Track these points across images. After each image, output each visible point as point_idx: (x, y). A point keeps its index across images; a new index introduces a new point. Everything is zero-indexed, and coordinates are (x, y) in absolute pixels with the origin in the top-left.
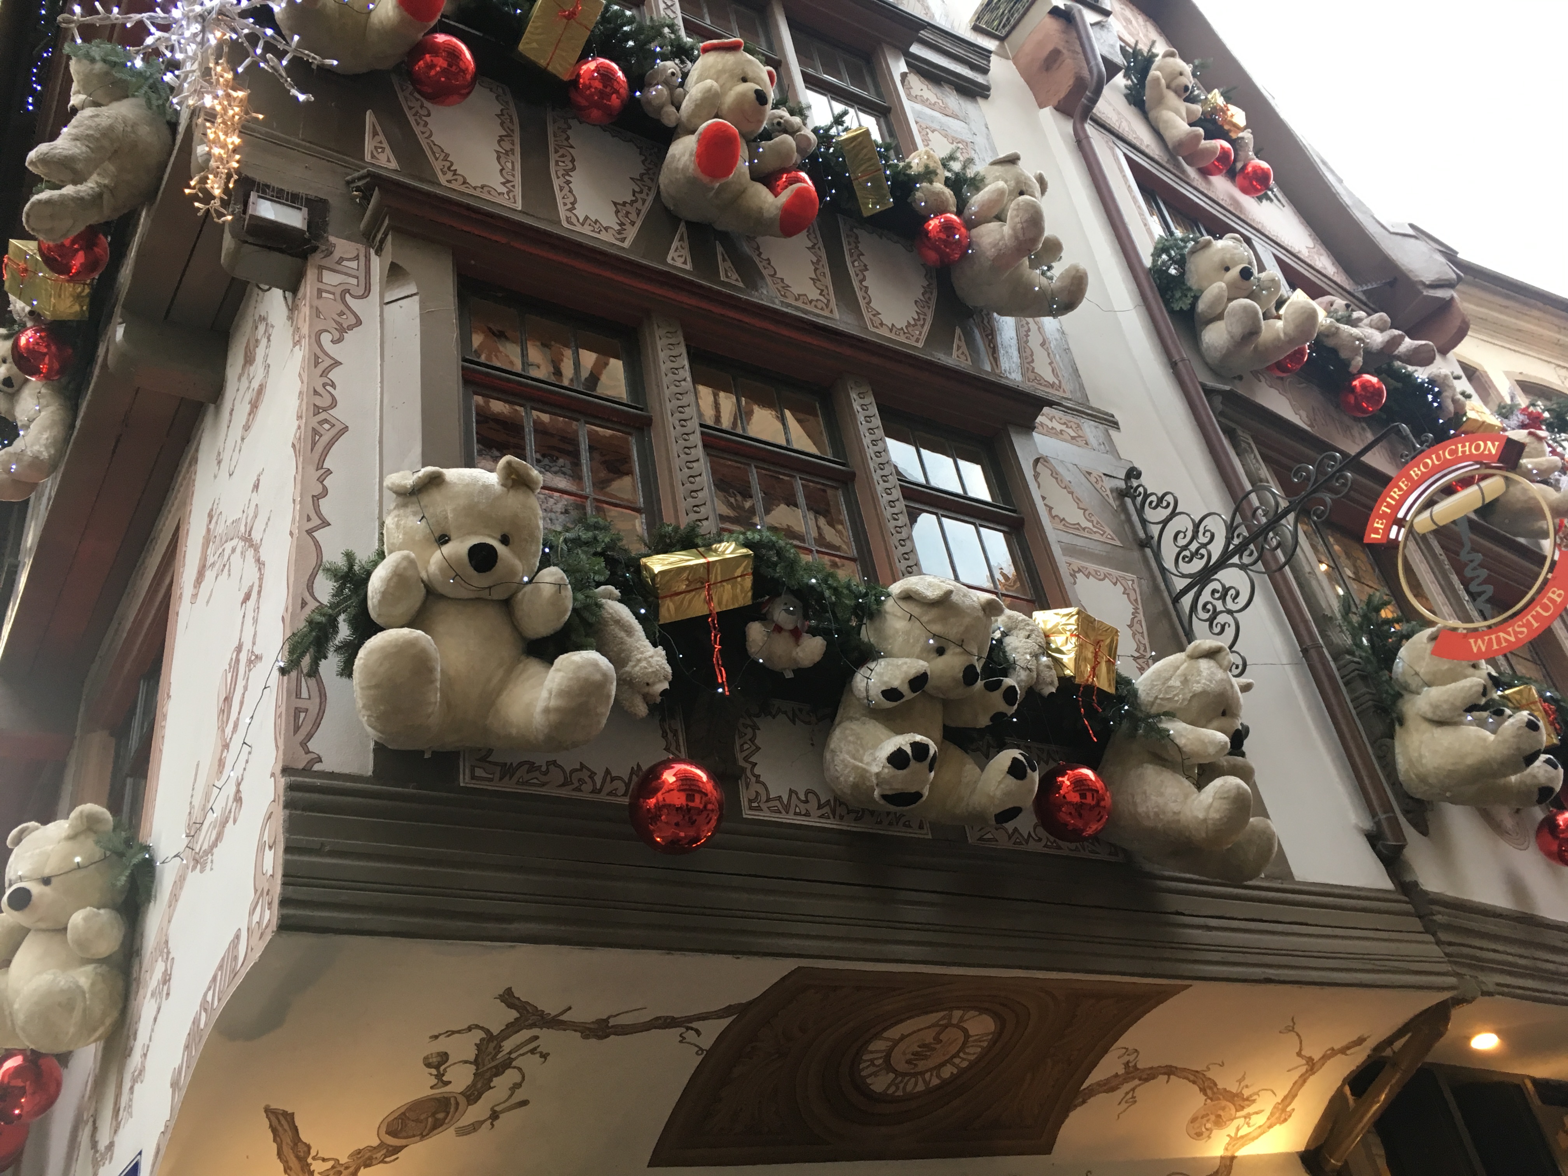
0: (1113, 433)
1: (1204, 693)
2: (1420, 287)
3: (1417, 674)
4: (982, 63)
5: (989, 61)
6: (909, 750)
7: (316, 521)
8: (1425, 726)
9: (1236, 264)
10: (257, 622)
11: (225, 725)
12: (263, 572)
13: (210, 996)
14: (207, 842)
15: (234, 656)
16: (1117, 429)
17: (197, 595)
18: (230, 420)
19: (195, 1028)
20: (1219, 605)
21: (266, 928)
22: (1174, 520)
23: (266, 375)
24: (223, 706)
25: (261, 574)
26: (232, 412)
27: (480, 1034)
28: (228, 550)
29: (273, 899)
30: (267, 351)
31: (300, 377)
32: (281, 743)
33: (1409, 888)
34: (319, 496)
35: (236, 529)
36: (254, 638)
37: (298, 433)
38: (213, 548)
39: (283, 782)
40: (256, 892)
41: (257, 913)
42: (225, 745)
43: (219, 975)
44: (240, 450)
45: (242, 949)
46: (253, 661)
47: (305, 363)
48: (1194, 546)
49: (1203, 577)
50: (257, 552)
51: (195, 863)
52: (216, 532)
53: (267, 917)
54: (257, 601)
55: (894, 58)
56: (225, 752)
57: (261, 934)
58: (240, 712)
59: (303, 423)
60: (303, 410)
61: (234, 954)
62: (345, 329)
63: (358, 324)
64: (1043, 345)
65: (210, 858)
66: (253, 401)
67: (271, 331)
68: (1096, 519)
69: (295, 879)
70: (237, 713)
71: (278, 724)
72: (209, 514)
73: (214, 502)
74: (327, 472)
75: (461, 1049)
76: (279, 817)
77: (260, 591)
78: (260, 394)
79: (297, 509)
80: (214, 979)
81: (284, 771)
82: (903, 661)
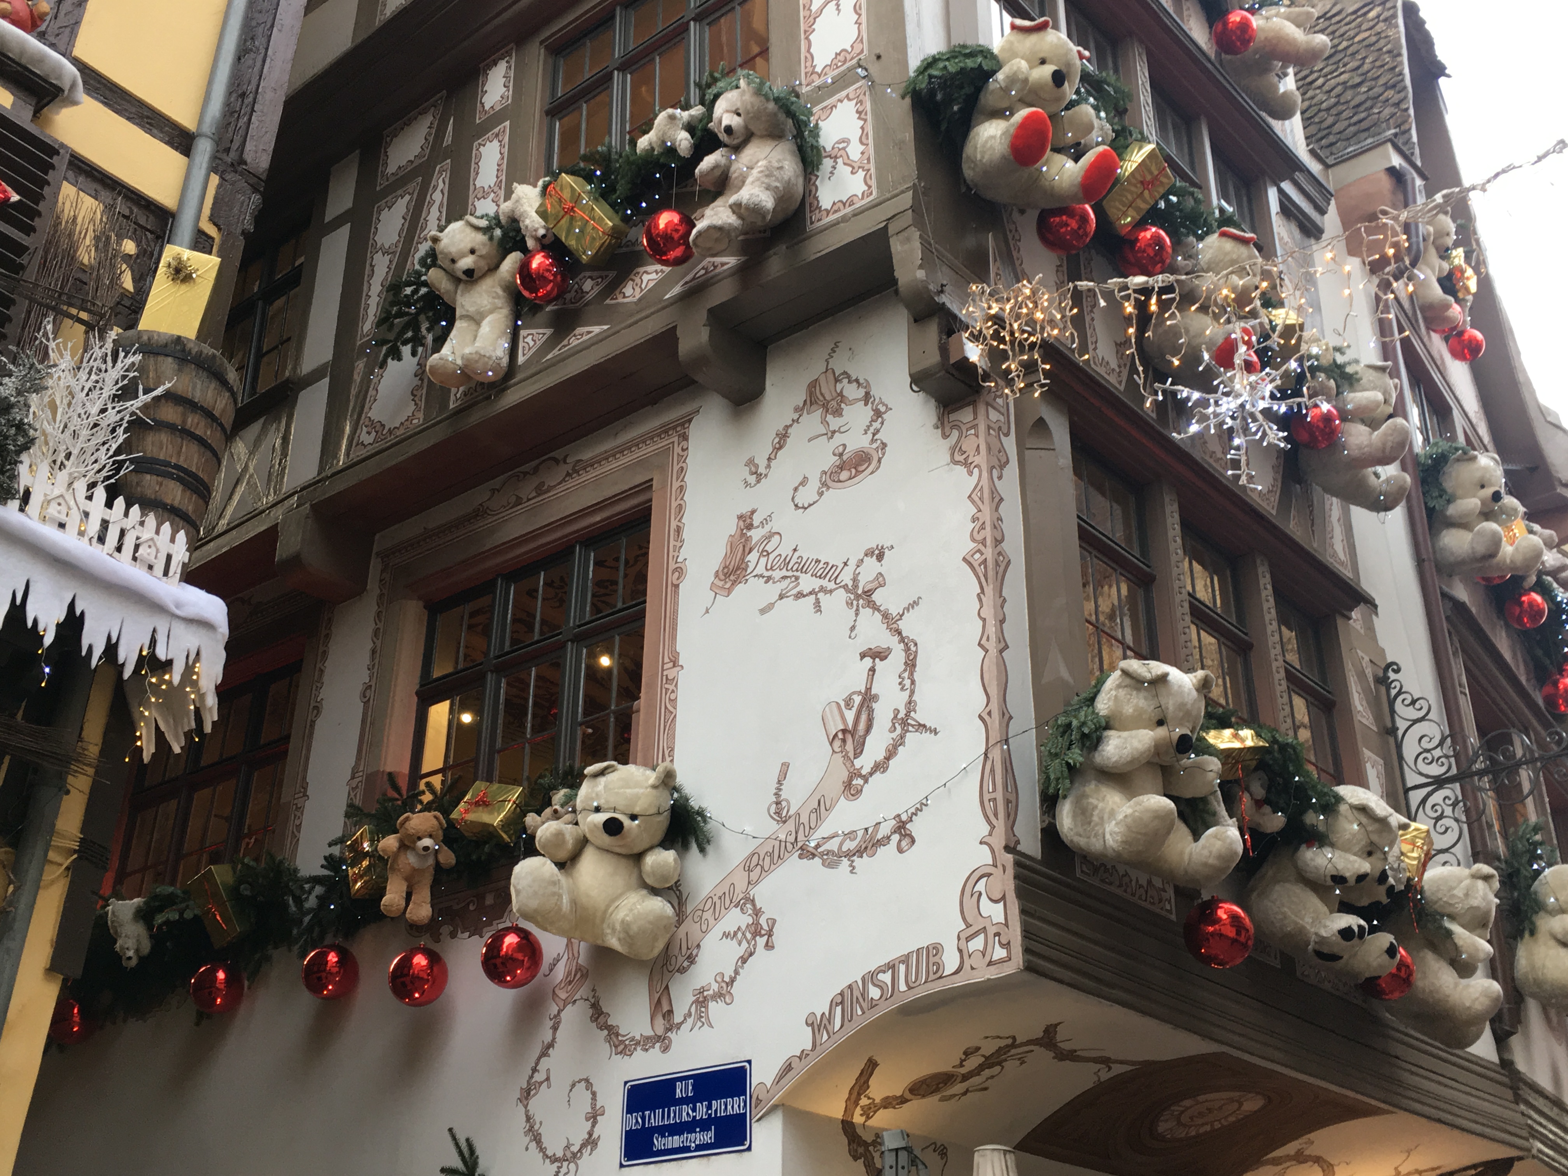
0: (1374, 617)
1: (1478, 908)
2: (1556, 483)
3: (1557, 900)
4: (1323, 204)
5: (1329, 204)
6: (1356, 929)
7: (1003, 645)
8: (1552, 943)
9: (1491, 485)
10: (912, 692)
11: (851, 755)
12: (913, 649)
13: (886, 978)
14: (833, 845)
15: (857, 699)
16: (1377, 614)
17: (729, 591)
18: (779, 443)
19: (856, 993)
20: (1448, 811)
21: (1001, 961)
22: (1423, 723)
23: (877, 449)
24: (840, 736)
25: (909, 649)
26: (783, 437)
27: (1010, 1041)
28: (807, 583)
29: (1009, 943)
30: (876, 425)
31: (973, 502)
32: (1000, 824)
33: (1506, 1064)
34: (1002, 621)
35: (826, 571)
36: (911, 705)
37: (977, 556)
38: (763, 560)
39: (1010, 857)
40: (968, 926)
41: (977, 944)
42: (856, 773)
43: (902, 968)
44: (821, 494)
45: (951, 961)
46: (913, 726)
47: (982, 494)
48: (1437, 753)
49: (1439, 782)
50: (891, 622)
51: (807, 854)
52: (769, 548)
53: (1000, 953)
54: (905, 670)
55: (1272, 195)
56: (860, 781)
57: (990, 963)
58: (888, 758)
59: (989, 553)
60: (985, 539)
61: (932, 960)
62: (1003, 466)
63: (1007, 462)
64: (1339, 520)
65: (845, 862)
66: (845, 457)
67: (883, 409)
68: (1364, 703)
69: (1027, 934)
70: (880, 756)
71: (990, 806)
72: (740, 517)
73: (753, 512)
74: (1005, 600)
75: (989, 1048)
76: (1005, 882)
77: (911, 664)
78: (865, 461)
79: (992, 630)
80: (891, 967)
81: (1008, 849)
82: (1353, 858)
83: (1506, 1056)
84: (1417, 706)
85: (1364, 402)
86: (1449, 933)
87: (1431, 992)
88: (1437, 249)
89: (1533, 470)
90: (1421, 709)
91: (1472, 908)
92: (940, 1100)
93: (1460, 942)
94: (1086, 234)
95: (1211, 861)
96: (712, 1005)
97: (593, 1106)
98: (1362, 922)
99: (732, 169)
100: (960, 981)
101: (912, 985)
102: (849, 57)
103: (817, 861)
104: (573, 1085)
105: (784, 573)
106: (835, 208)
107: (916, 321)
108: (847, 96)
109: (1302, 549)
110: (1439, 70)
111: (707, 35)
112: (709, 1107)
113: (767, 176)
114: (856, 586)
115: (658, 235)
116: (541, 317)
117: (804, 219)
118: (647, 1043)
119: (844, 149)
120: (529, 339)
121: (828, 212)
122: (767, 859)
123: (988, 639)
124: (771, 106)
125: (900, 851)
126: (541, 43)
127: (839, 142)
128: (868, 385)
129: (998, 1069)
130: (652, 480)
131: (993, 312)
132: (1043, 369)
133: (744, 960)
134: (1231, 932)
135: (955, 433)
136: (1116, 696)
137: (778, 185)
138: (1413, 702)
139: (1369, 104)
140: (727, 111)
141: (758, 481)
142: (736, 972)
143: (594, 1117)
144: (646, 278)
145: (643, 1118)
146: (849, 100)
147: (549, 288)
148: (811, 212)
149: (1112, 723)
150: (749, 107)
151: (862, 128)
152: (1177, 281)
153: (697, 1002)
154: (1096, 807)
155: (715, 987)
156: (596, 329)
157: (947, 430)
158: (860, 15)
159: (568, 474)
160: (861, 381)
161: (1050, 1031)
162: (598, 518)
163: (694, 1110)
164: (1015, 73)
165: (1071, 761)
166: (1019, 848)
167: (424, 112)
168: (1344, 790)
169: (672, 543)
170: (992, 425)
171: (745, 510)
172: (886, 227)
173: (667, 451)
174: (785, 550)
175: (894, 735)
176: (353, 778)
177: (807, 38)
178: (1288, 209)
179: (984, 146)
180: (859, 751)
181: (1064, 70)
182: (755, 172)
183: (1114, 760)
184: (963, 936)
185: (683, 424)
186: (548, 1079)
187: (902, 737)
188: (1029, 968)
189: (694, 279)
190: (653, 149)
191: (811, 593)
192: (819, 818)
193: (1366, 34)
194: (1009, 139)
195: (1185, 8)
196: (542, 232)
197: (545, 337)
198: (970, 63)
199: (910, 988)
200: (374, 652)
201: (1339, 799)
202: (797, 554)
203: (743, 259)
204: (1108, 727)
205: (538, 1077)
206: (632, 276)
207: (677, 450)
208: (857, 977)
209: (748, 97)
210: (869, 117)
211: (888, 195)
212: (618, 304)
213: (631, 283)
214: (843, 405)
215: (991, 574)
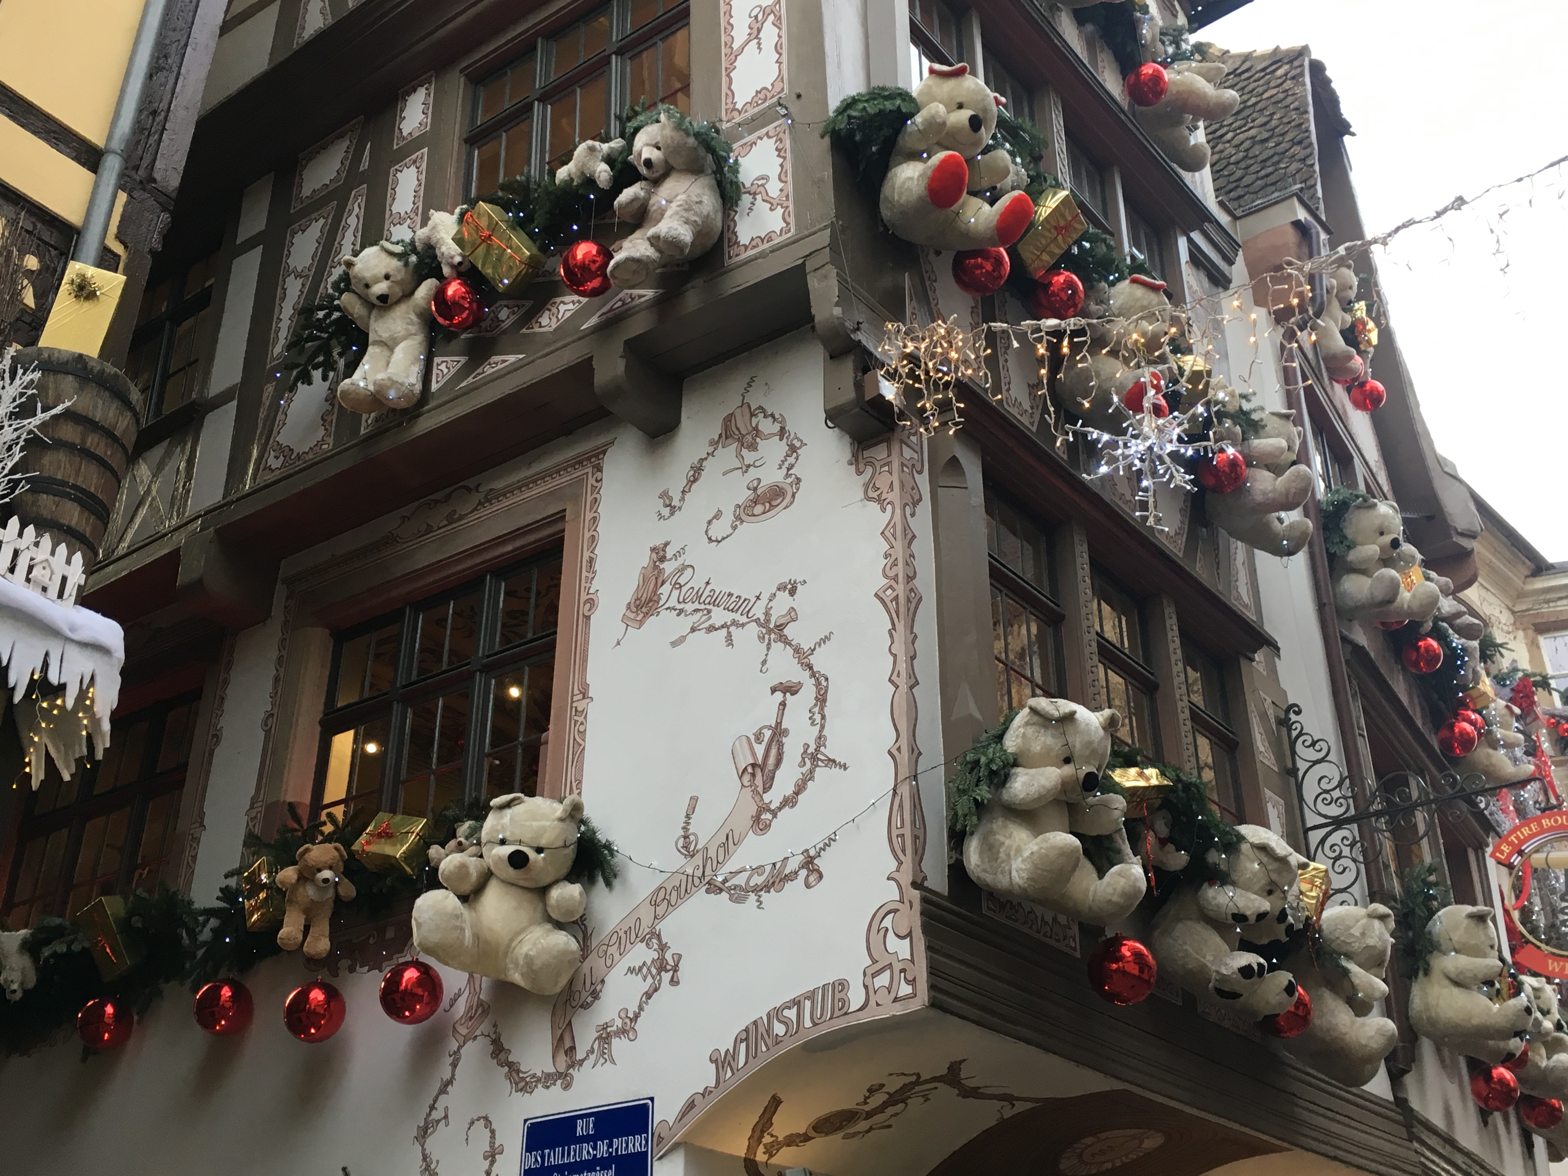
0: (1277, 660)
1: (1374, 947)
2: (1452, 532)
3: (1450, 939)
4: (1231, 255)
5: (1237, 255)
6: (1256, 967)
7: (913, 681)
8: (1445, 982)
9: (1390, 533)
10: (823, 727)
11: (760, 789)
12: (824, 683)
13: (791, 1014)
14: (740, 880)
15: (768, 734)
16: (1279, 657)
17: (641, 623)
18: (693, 476)
19: (761, 1030)
20: (1346, 851)
21: (906, 998)
22: (1323, 764)
23: (791, 484)
24: (750, 770)
25: (820, 684)
26: (698, 469)
27: (913, 1079)
28: (719, 616)
29: (914, 979)
30: (791, 460)
31: (886, 539)
32: (908, 861)
33: (1401, 1102)
34: (913, 658)
35: (738, 604)
36: (821, 739)
37: (889, 592)
38: (676, 593)
39: (917, 893)
40: (875, 962)
41: (883, 979)
42: (764, 808)
43: (808, 1004)
44: (735, 528)
45: (856, 998)
46: (822, 761)
47: (895, 531)
48: (1336, 794)
49: (1338, 823)
50: (803, 657)
51: (714, 888)
52: (682, 581)
53: (905, 989)
54: (815, 705)
55: (1182, 244)
56: (769, 816)
57: (896, 1000)
58: (797, 793)
59: (900, 589)
60: (897, 575)
61: (838, 996)
62: (916, 503)
63: (920, 499)
64: (1243, 564)
65: (752, 897)
66: (759, 492)
67: (798, 444)
68: (1267, 744)
69: (933, 970)
70: (789, 790)
71: (897, 842)
72: (653, 550)
73: (666, 544)
74: (916, 637)
75: (894, 1084)
76: (912, 919)
77: (821, 699)
78: (779, 496)
79: (902, 666)
80: (796, 1003)
81: (915, 885)
82: (1253, 896)
83: (1400, 1095)
84: (1317, 747)
85: (1269, 449)
86: (1346, 972)
87: (1328, 1030)
88: (1340, 302)
89: (1430, 518)
90: (1321, 750)
91: (1367, 947)
92: (844, 1138)
93: (1356, 981)
94: (1001, 277)
95: (1115, 899)
96: (615, 1041)
97: (492, 1144)
98: (1262, 961)
99: (651, 202)
100: (865, 1018)
101: (817, 1021)
102: (769, 95)
103: (725, 895)
104: (472, 1123)
105: (697, 606)
106: (754, 243)
107: (831, 358)
108: (767, 134)
109: (1208, 591)
110: (1344, 128)
111: (628, 69)
112: (610, 1145)
113: (685, 210)
114: (768, 621)
115: (575, 266)
116: (455, 345)
117: (723, 254)
118: (548, 1080)
119: (763, 185)
120: (443, 367)
121: (746, 247)
122: (674, 893)
123: (898, 676)
124: (691, 141)
125: (808, 886)
126: (462, 71)
127: (757, 179)
128: (783, 421)
129: (901, 1106)
130: (565, 510)
131: (908, 350)
132: (958, 408)
133: (648, 995)
134: (1134, 970)
135: (869, 470)
136: (1024, 734)
137: (697, 219)
138: (1313, 744)
139: (1276, 158)
140: (647, 145)
141: (672, 514)
142: (641, 1008)
143: (492, 1156)
144: (562, 308)
145: (543, 1157)
146: (769, 137)
147: (464, 315)
148: (729, 247)
149: (1020, 760)
150: (669, 142)
151: (782, 166)
152: (1089, 324)
153: (600, 1038)
154: (1003, 843)
155: (619, 1023)
156: (512, 358)
157: (861, 466)
158: (780, 54)
159: (480, 503)
160: (777, 416)
161: (954, 1068)
162: (509, 548)
163: (595, 1148)
164: (933, 117)
165: (979, 798)
166: (926, 884)
167: (341, 136)
168: (1245, 830)
169: (584, 574)
170: (906, 462)
171: (659, 542)
172: (804, 264)
173: (580, 482)
174: (698, 583)
175: (804, 770)
176: (252, 807)
177: (728, 75)
178: (1197, 259)
179: (901, 187)
180: (768, 786)
181: (981, 115)
182: (674, 205)
183: (1021, 797)
184: (869, 972)
185: (597, 456)
186: (446, 1117)
187: (812, 771)
188: (934, 1004)
189: (611, 310)
190: (572, 180)
191: (723, 627)
192: (727, 852)
193: (1274, 91)
194: (926, 181)
195: (1099, 59)
196: (458, 259)
197: (460, 365)
198: (889, 105)
199: (815, 1024)
200: (277, 680)
201: (1241, 838)
202: (709, 588)
203: (661, 291)
204: (1016, 764)
205: (436, 1115)
206: (548, 306)
207: (591, 481)
208: (761, 1012)
209: (668, 132)
210: (788, 155)
211: (806, 233)
212: (535, 334)
213: (547, 313)
214: (758, 440)
215: (902, 609)
